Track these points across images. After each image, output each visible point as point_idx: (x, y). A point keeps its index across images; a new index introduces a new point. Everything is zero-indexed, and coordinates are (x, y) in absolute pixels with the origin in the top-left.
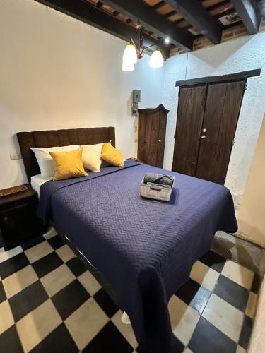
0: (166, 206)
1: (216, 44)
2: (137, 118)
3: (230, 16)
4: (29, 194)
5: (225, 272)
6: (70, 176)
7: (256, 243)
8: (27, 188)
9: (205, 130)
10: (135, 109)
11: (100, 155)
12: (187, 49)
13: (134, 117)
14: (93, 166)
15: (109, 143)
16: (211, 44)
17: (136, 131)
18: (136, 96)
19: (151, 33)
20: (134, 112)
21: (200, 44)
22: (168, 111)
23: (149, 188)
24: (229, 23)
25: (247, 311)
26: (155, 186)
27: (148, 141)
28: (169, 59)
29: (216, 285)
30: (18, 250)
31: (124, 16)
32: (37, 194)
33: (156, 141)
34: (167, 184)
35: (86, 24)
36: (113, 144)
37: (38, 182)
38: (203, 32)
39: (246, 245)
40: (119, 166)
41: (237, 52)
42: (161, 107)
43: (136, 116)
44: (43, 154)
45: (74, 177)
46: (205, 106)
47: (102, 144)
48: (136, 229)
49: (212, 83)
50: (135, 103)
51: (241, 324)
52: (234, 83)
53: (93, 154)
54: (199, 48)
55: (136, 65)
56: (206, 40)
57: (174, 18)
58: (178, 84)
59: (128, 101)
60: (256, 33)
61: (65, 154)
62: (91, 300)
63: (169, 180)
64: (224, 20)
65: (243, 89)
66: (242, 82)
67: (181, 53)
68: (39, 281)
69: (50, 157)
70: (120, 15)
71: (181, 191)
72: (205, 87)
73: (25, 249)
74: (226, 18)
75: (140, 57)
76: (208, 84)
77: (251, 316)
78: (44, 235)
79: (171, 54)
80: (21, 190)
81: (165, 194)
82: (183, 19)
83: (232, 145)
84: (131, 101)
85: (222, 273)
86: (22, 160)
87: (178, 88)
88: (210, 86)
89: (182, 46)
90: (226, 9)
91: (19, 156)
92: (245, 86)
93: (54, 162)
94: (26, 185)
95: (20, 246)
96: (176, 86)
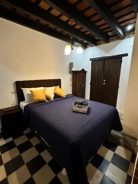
0: (85, 115)
1: (107, 43)
2: (72, 75)
3: (112, 32)
4: (18, 110)
5: (117, 152)
6: (39, 101)
7: (133, 137)
8: (18, 107)
9: (104, 81)
10: (71, 71)
11: (54, 92)
12: (94, 45)
13: (70, 75)
14: (50, 97)
15: (58, 87)
16: (105, 43)
17: (71, 81)
18: (71, 65)
19: (78, 39)
20: (70, 72)
21: (100, 43)
22: (87, 72)
23: (76, 107)
24: (112, 35)
25: (128, 172)
26: (80, 106)
27: (77, 86)
28: (86, 49)
29: (112, 158)
30: (10, 139)
31: (66, 32)
32: (22, 110)
33: (81, 86)
34: (85, 105)
35: (49, 36)
36: (60, 87)
37: (23, 104)
38: (100, 39)
39: (128, 138)
40: (63, 97)
41: (117, 46)
42: (83, 70)
43: (71, 74)
44: (27, 91)
45: (41, 102)
46: (104, 69)
47: (55, 87)
48: (70, 125)
49: (106, 59)
50: (71, 68)
51: (125, 179)
52: (116, 59)
53: (50, 91)
54: (100, 45)
55: (71, 53)
56: (103, 41)
57: (87, 33)
58: (91, 60)
59: (68, 67)
60: (124, 39)
61: (37, 91)
62: (47, 165)
63: (86, 103)
64: (109, 34)
65: (121, 62)
66: (120, 59)
67: (92, 47)
68: (20, 155)
69: (30, 93)
70: (64, 32)
71: (92, 109)
72: (104, 61)
73: (14, 139)
74: (111, 33)
75: (72, 49)
76: (105, 60)
77: (131, 175)
78: (24, 132)
79: (87, 47)
80: (15, 108)
81: (84, 109)
82: (91, 34)
83: (118, 88)
84: (69, 67)
85: (115, 152)
86: (16, 94)
87: (91, 61)
88: (105, 61)
89: (92, 44)
90: (110, 30)
91: (15, 92)
92: (122, 60)
93: (32, 95)
94: (17, 106)
95: (11, 137)
96: (90, 60)
